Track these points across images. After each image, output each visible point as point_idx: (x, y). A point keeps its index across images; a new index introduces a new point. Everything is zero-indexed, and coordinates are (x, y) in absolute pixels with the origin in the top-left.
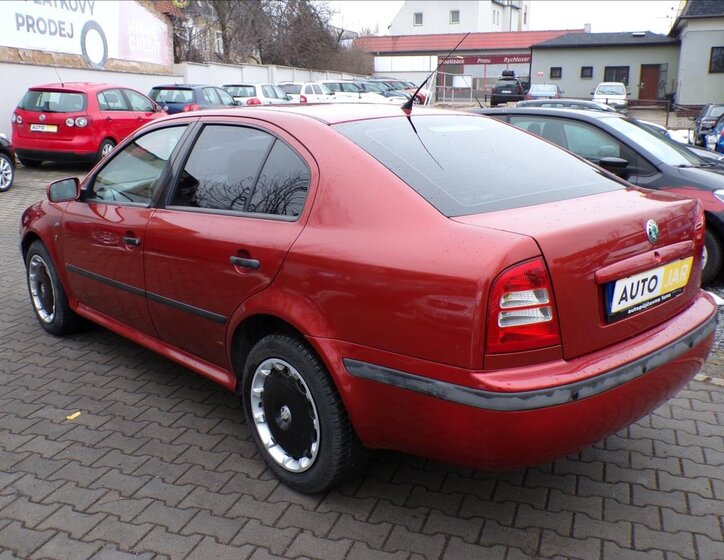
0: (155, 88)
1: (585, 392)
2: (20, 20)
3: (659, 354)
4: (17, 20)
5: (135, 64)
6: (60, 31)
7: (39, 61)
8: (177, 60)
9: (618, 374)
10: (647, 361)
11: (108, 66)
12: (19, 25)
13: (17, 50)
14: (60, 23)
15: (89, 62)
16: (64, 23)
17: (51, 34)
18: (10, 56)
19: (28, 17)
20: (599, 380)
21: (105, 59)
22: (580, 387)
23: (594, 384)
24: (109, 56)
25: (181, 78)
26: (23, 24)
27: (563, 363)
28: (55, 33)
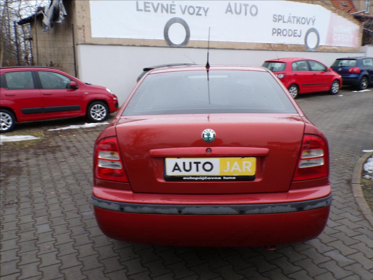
0: (338, 59)
1: (128, 209)
2: (274, 31)
3: (197, 207)
4: (273, 31)
5: (335, 48)
6: (294, 34)
7: (281, 49)
8: (363, 44)
9: (156, 208)
10: (184, 208)
11: (318, 49)
12: (273, 33)
13: (270, 44)
14: (295, 30)
15: (308, 48)
16: (296, 30)
17: (289, 36)
18: (267, 47)
19: (279, 29)
20: (139, 206)
21: (317, 46)
22: (126, 206)
23: (135, 207)
24: (320, 44)
25: (363, 54)
26: (275, 33)
27: (131, 193)
28: (291, 36)
